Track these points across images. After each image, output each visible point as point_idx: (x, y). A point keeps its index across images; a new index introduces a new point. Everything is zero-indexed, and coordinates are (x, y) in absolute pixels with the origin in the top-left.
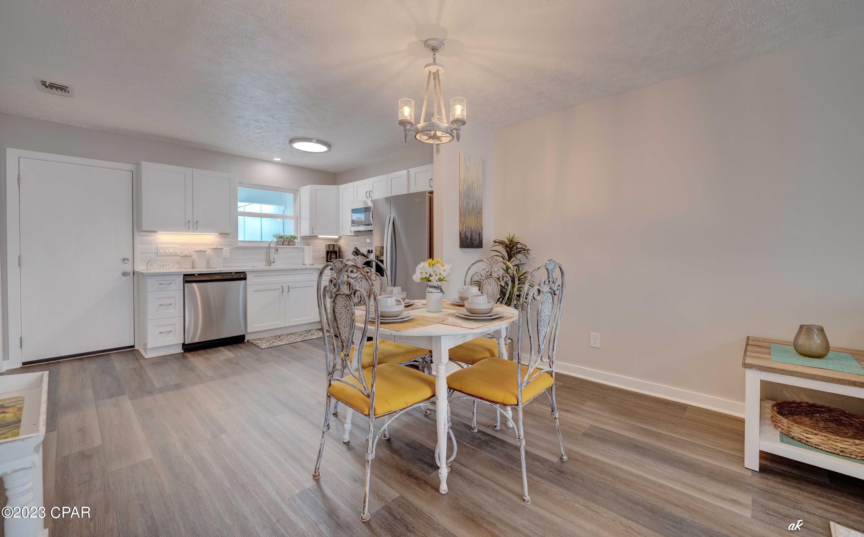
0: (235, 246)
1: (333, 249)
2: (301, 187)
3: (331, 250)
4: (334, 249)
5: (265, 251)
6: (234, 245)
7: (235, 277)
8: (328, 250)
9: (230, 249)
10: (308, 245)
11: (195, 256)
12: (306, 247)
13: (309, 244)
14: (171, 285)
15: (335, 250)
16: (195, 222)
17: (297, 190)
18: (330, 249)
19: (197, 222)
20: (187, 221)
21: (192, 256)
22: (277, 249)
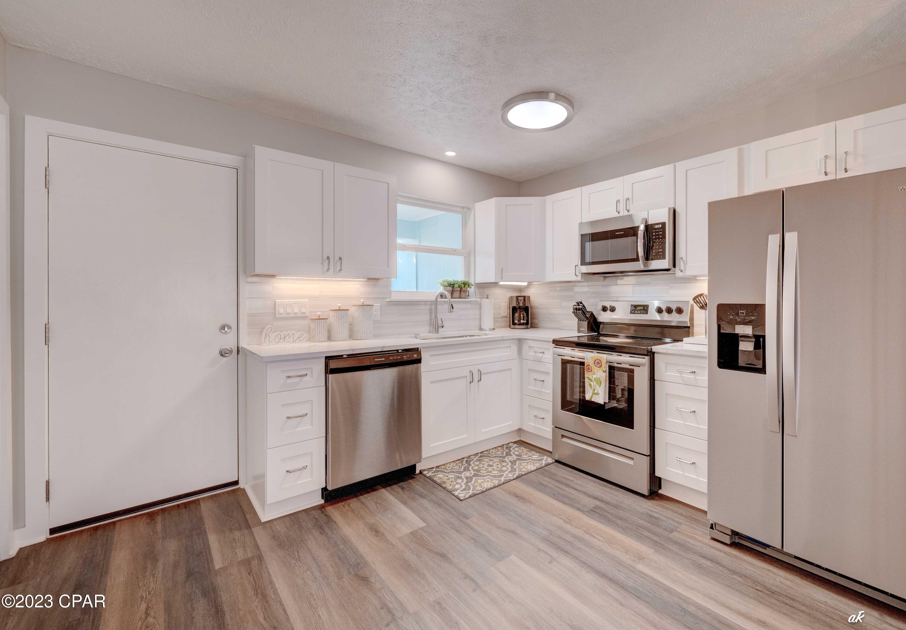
0: (388, 300)
1: (523, 303)
2: (475, 203)
3: (521, 305)
4: (525, 303)
5: (428, 307)
6: (387, 298)
7: (405, 358)
8: (515, 305)
9: (380, 306)
10: (487, 298)
11: (332, 318)
12: (485, 301)
13: (488, 296)
14: (305, 379)
15: (526, 305)
16: (337, 258)
17: (468, 209)
18: (519, 303)
19: (340, 259)
20: (325, 257)
21: (327, 319)
22: (452, 305)
